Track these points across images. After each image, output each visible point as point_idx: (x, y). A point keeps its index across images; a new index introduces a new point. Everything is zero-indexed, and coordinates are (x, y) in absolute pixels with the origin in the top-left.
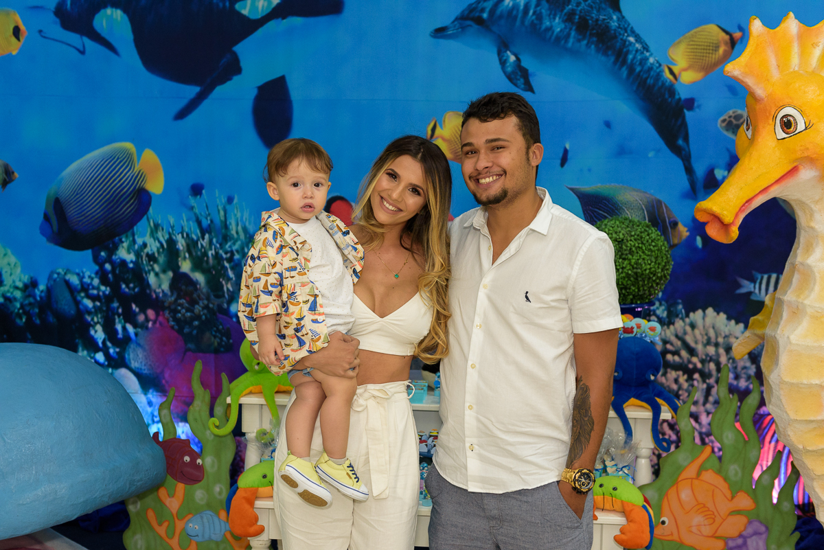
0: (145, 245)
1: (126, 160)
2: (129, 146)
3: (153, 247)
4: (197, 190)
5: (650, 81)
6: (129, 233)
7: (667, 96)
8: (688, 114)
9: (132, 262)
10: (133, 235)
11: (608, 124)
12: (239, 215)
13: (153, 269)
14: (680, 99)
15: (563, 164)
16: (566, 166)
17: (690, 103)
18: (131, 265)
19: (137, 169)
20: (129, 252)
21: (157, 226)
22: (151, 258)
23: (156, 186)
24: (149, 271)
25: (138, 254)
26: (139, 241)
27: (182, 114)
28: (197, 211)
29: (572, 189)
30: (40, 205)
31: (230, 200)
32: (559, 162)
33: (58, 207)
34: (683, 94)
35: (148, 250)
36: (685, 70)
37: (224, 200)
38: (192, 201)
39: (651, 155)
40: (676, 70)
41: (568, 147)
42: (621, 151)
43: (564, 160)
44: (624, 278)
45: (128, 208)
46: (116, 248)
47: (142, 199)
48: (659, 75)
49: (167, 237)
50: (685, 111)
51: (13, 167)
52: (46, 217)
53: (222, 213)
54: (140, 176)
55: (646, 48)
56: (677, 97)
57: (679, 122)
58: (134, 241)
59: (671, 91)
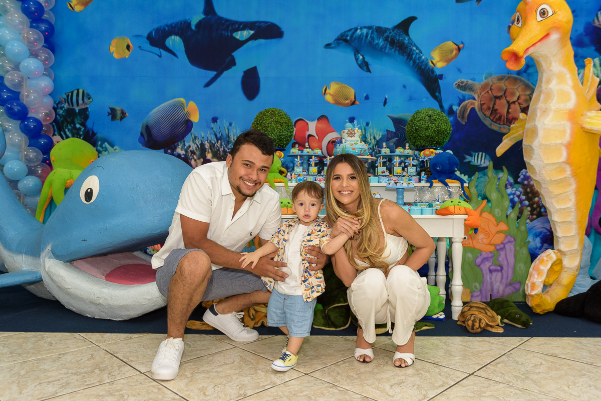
0: (190, 146)
1: (181, 106)
2: (182, 100)
3: (193, 147)
4: (215, 120)
5: (423, 67)
6: (182, 141)
7: (430, 73)
8: (440, 81)
9: (183, 154)
10: (184, 142)
11: (404, 87)
12: (235, 131)
13: (193, 158)
14: (436, 75)
15: (384, 105)
16: (386, 106)
17: (441, 77)
18: (183, 156)
19: (186, 110)
20: (182, 150)
21: (195, 137)
22: (193, 152)
23: (195, 118)
24: (192, 159)
25: (186, 151)
26: (187, 145)
27: (208, 85)
28: (215, 130)
29: (389, 116)
30: (139, 128)
31: (231, 124)
32: (383, 104)
33: (148, 129)
34: (438, 73)
35: (191, 149)
36: (438, 62)
37: (228, 124)
38: (212, 125)
39: (424, 100)
40: (434, 62)
41: (387, 97)
42: (411, 99)
43: (385, 103)
44: (432, 132)
45: (182, 129)
46: (176, 148)
47: (188, 125)
48: (427, 64)
49: (200, 142)
50: (439, 80)
51: (126, 110)
52: (142, 134)
53: (227, 130)
54: (188, 114)
55: (421, 52)
56: (435, 74)
57: (436, 85)
58: (184, 145)
59: (432, 71)
